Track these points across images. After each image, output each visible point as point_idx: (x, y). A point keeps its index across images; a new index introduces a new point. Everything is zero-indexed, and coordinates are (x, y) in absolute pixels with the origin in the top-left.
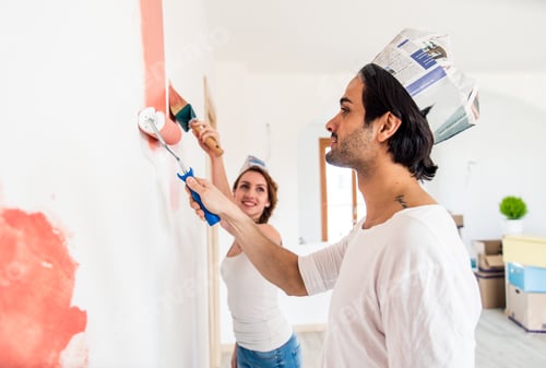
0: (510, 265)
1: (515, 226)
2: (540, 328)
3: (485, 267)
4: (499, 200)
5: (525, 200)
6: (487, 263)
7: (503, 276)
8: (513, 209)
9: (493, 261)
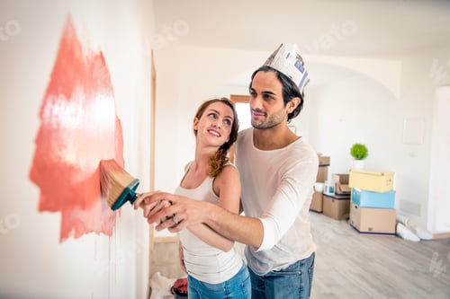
0: (354, 190)
1: (360, 164)
2: (367, 231)
3: (339, 193)
4: (351, 146)
5: (367, 146)
6: (340, 190)
7: (349, 199)
8: (359, 152)
9: (344, 188)
